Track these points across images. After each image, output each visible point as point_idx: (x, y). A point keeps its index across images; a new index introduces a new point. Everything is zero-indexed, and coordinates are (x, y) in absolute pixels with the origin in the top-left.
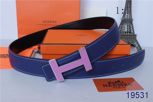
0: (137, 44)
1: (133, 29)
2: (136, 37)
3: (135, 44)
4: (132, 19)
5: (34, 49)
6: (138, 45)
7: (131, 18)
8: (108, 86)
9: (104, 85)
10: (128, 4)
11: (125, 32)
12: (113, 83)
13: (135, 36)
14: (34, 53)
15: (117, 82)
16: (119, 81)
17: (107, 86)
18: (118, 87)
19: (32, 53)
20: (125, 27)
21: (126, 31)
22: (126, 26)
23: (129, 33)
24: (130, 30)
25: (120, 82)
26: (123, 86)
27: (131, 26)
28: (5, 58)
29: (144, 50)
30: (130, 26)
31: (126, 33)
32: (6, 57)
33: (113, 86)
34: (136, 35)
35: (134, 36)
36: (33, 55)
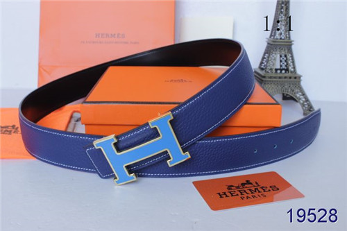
0: (302, 97)
1: (293, 62)
2: (299, 82)
3: (298, 95)
4: (291, 42)
5: (74, 112)
6: (304, 99)
7: (289, 38)
8: (229, 194)
9: (219, 194)
10: (282, 8)
11: (276, 70)
12: (238, 187)
13: (298, 78)
14: (73, 122)
15: (245, 184)
16: (248, 182)
17: (227, 196)
18: (250, 195)
19: (69, 122)
20: (275, 59)
21: (278, 67)
22: (279, 56)
23: (283, 71)
24: (287, 64)
25: (251, 184)
26: (259, 192)
27: (289, 56)
28: (10, 134)
29: (319, 111)
30: (286, 56)
31: (279, 71)
32: (10, 131)
33: (239, 193)
34: (300, 77)
35: (295, 78)
36: (71, 126)
